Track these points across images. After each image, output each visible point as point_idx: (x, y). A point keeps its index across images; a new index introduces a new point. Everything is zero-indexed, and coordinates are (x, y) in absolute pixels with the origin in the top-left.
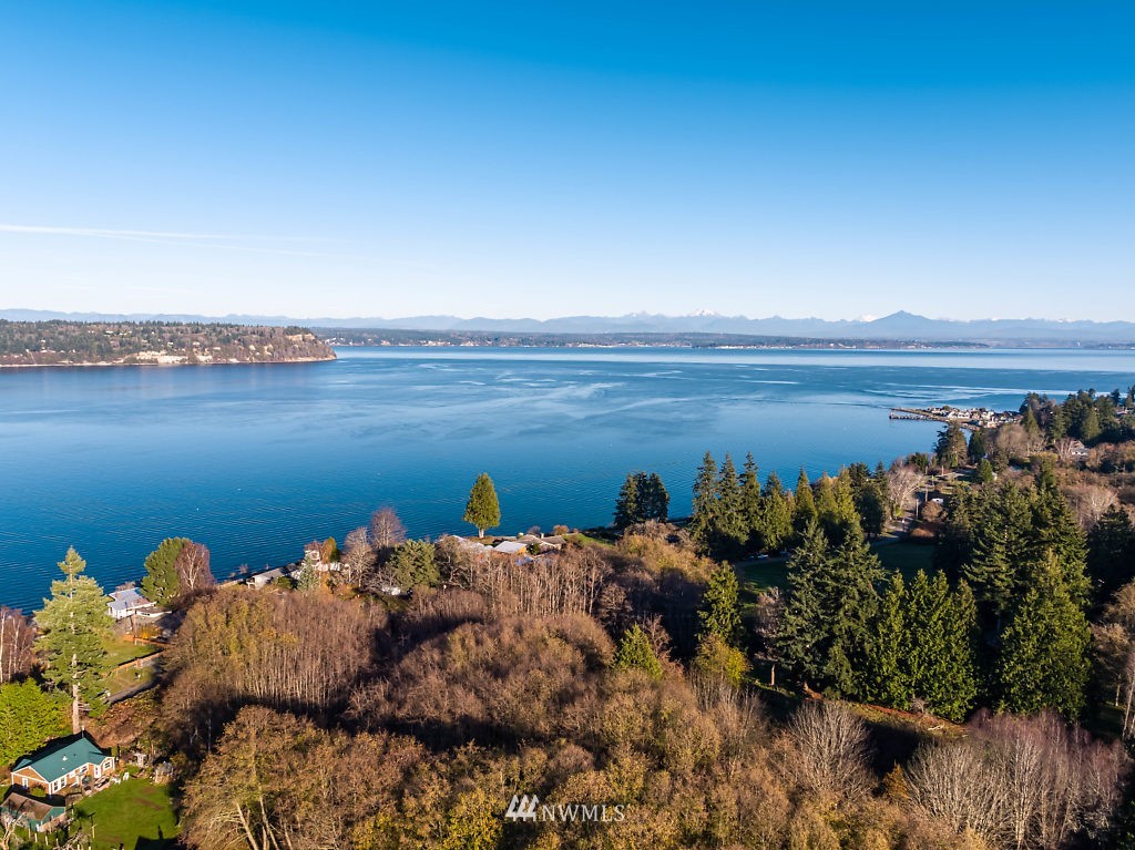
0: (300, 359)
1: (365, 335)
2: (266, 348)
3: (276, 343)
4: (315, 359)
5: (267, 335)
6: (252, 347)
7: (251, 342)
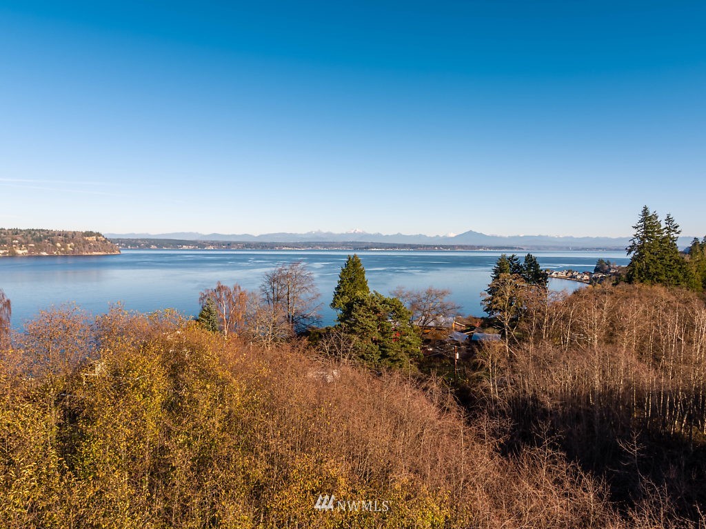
0: (94, 253)
1: (139, 241)
2: (69, 245)
3: (77, 242)
4: (105, 253)
5: (70, 237)
6: (59, 245)
7: (58, 241)
